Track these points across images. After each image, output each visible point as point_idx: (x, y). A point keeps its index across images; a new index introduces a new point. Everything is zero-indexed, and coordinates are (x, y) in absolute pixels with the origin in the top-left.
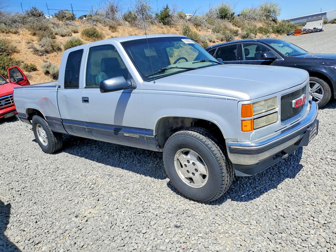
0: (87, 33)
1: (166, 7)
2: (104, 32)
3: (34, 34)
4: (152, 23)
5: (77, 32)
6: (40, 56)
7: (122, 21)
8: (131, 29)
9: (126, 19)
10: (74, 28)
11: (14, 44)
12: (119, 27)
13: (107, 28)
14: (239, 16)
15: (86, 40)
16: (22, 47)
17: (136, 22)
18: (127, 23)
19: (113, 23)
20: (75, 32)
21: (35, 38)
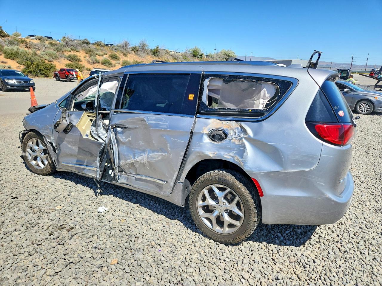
0: (112, 56)
1: (157, 46)
2: (120, 56)
3: (87, 53)
4: (148, 54)
5: (106, 55)
6: (91, 64)
7: (130, 51)
8: (135, 57)
9: (133, 50)
10: (106, 53)
11: (79, 57)
12: (129, 54)
13: (122, 54)
14: (207, 56)
15: (111, 59)
16: (82, 59)
17: (139, 53)
18: (133, 52)
19: (125, 52)
20: (106, 54)
21: (87, 55)
